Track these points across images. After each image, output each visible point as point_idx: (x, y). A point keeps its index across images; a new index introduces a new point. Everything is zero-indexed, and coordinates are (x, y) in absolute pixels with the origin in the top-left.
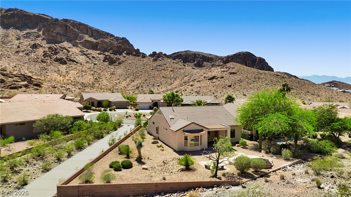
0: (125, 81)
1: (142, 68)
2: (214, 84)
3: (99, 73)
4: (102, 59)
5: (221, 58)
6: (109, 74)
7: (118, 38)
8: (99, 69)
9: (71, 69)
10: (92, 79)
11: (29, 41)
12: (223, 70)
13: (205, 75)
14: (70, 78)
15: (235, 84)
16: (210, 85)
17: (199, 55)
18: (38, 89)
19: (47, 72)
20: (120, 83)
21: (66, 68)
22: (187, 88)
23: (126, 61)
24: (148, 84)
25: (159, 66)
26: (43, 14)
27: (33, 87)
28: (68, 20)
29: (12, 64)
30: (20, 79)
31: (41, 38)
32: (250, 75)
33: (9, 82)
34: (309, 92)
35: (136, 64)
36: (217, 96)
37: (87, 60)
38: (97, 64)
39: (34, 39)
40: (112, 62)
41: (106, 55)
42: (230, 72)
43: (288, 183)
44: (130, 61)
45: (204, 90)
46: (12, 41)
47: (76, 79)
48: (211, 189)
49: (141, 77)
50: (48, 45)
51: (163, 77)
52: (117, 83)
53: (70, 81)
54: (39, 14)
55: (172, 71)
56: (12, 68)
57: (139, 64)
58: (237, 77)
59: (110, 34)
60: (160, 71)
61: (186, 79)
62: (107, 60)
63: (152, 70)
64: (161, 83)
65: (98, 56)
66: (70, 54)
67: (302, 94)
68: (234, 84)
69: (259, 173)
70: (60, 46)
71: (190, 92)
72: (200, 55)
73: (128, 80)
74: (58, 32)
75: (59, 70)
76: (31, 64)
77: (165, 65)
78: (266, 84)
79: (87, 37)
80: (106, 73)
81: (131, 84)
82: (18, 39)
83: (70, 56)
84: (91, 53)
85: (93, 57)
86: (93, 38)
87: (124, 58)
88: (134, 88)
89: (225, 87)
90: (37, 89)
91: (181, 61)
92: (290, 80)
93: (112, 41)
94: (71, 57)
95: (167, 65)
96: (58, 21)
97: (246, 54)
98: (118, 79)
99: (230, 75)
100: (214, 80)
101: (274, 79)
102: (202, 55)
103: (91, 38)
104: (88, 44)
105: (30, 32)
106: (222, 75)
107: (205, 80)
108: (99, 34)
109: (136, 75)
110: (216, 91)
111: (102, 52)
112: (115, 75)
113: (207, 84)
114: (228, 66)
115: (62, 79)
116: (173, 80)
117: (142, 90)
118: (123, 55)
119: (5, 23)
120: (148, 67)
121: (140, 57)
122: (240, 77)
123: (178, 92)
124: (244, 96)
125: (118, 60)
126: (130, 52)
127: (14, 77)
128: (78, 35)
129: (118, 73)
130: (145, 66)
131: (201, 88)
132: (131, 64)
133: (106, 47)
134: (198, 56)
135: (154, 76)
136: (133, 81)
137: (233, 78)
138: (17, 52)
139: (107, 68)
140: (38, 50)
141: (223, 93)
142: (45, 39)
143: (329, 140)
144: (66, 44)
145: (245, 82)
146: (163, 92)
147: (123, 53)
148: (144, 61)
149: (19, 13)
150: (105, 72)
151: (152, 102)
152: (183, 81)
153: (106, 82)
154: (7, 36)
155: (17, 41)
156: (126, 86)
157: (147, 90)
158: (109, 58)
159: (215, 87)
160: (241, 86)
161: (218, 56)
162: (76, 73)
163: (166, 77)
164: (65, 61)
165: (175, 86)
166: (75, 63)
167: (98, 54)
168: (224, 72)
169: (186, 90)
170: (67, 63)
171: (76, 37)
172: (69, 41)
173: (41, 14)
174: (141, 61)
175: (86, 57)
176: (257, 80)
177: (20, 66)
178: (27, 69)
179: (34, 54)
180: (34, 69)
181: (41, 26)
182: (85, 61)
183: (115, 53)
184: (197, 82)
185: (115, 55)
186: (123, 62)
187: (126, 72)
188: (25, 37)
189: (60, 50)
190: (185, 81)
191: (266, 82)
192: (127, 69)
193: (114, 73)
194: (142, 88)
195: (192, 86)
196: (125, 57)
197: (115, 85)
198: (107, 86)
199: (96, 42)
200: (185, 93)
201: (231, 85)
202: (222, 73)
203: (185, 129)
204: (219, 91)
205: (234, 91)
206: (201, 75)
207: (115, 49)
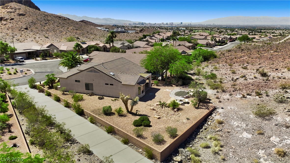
2: (7, 26)
12: (7, 10)
15: (30, 27)
36: (19, 39)
42: (18, 14)
58: (28, 19)
78: (57, 26)
89: (22, 30)
99: (20, 17)
110: (14, 34)
114: (12, 7)
122: (31, 19)
137: (24, 20)
141: (23, 36)
145: (38, 25)
159: (10, 30)
160: (37, 28)
176: (47, 22)
201: (27, 27)
202: (9, 15)
203: (138, 82)
204: (18, 34)
205: (33, 33)
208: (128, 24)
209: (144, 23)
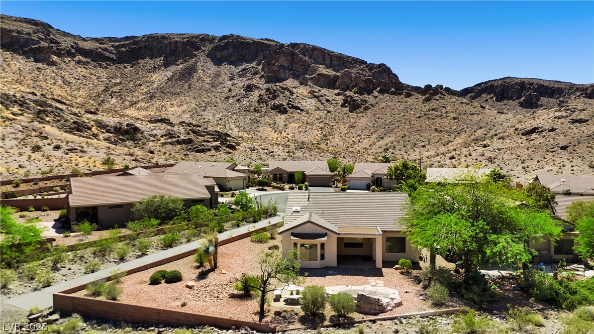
0: (369, 139)
1: (403, 114)
2: (532, 143)
3: (332, 126)
4: (340, 103)
5: (581, 89)
6: (347, 128)
7: (371, 66)
8: (333, 120)
9: (291, 120)
10: (320, 135)
11: (244, 80)
12: (558, 114)
13: (519, 126)
14: (288, 134)
16: (521, 145)
17: (531, 84)
18: (230, 153)
19: (258, 126)
20: (359, 142)
21: (285, 120)
22: (475, 150)
23: (377, 103)
24: (406, 143)
25: (433, 110)
26: (266, 39)
27: (224, 150)
28: (297, 44)
29: (217, 116)
30: (212, 138)
31: (258, 76)
33: (198, 142)
35: (394, 109)
36: (528, 167)
37: (318, 106)
38: (331, 111)
39: (250, 78)
40: (353, 106)
41: (347, 97)
42: (572, 119)
44: (384, 104)
45: (505, 156)
46: (223, 82)
47: (296, 136)
49: (396, 130)
50: (266, 86)
51: (436, 129)
52: (356, 141)
53: (287, 139)
54: (262, 39)
55: (454, 119)
56: (216, 122)
57: (398, 108)
58: (586, 129)
59: (360, 59)
60: (433, 119)
61: (480, 133)
62: (347, 105)
63: (419, 117)
64: (429, 140)
65: (335, 99)
66: (293, 97)
68: (577, 143)
70: (281, 85)
71: (477, 159)
72: (533, 83)
73: (375, 135)
74: (281, 64)
75: (275, 123)
76: (241, 115)
77: (444, 107)
79: (322, 70)
80: (342, 126)
81: (377, 143)
82: (231, 79)
83: (293, 100)
84: (325, 93)
85: (328, 101)
86: (333, 70)
87: (374, 100)
88: (381, 150)
89: (553, 150)
90: (228, 152)
91: (492, 98)
93: (361, 72)
94: (293, 102)
95: (448, 109)
96: (283, 47)
98: (358, 135)
99: (572, 126)
100: (534, 136)
102: (537, 84)
103: (328, 70)
104: (322, 80)
105: (247, 68)
106: (553, 125)
107: (516, 135)
108: (342, 61)
109: (389, 127)
110: (530, 158)
111: (341, 92)
112: (355, 129)
113: (517, 143)
114: (570, 107)
115: (276, 136)
116: (453, 136)
117: (393, 153)
118: (373, 94)
119: (218, 57)
120: (413, 113)
121: (402, 96)
123: (454, 158)
124: (591, 170)
125: (364, 103)
126: (386, 88)
127: (206, 135)
128: (309, 67)
129: (360, 125)
130: (407, 112)
131: (502, 151)
132: (384, 109)
133: (348, 82)
134: (528, 86)
135: (419, 129)
136: (382, 138)
137: (576, 131)
138: (227, 98)
139: (346, 119)
140: (252, 93)
141: (543, 163)
142: (264, 77)
144: (290, 83)
146: (428, 157)
147: (374, 91)
148: (408, 103)
149: (234, 40)
150: (341, 123)
151: (372, 176)
152: (472, 137)
153: (337, 140)
154: (219, 75)
155: (229, 82)
156: (367, 147)
157: (401, 155)
158: (351, 101)
159: (531, 150)
160: (590, 147)
161: (574, 85)
162: (297, 127)
163: (441, 131)
164: (285, 109)
165: (455, 147)
166: (299, 111)
167: (336, 94)
168: (559, 118)
169: (471, 156)
170: (287, 111)
171: (306, 69)
172: (296, 77)
173: (264, 40)
174: (402, 102)
175: (317, 100)
177: (226, 119)
178: (235, 122)
179: (247, 100)
180: (243, 122)
181: (261, 57)
182: (314, 108)
183: (361, 92)
184: (499, 139)
185: (361, 95)
186: (372, 105)
187: (373, 122)
188: (240, 76)
189: (280, 92)
190: (477, 138)
192: (376, 118)
193: (354, 125)
195: (486, 147)
196: (377, 97)
197: (351, 145)
199: (335, 76)
200: (467, 160)
201: (568, 145)
202: (554, 122)
203: (296, 231)
204: (536, 158)
205: (571, 158)
206: (512, 125)
207: (361, 85)
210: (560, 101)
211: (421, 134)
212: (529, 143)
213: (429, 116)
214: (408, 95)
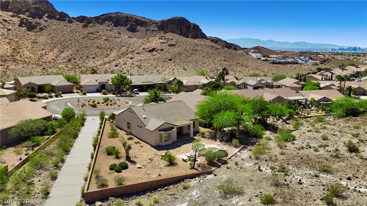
0: (52, 52)
1: (71, 35)
2: (155, 57)
3: (17, 41)
4: (18, 23)
5: (155, 23)
6: (30, 43)
8: (16, 37)
10: (10, 49)
13: (144, 46)
15: (175, 58)
16: (150, 58)
20: (46, 54)
22: (127, 61)
23: (48, 26)
24: (81, 56)
25: (91, 33)
32: (188, 47)
34: (239, 64)
35: (63, 31)
36: (159, 71)
38: (11, 29)
40: (31, 27)
41: (22, 19)
42: (169, 44)
43: (241, 168)
44: (54, 27)
45: (145, 64)
48: (194, 179)
49: (70, 46)
51: (97, 47)
52: (43, 54)
55: (106, 40)
57: (66, 30)
58: (176, 50)
60: (93, 40)
61: (123, 49)
62: (24, 25)
63: (83, 38)
64: (96, 54)
65: (11, 20)
67: (233, 66)
69: (221, 161)
71: (131, 67)
72: (132, 17)
73: (56, 50)
77: (98, 32)
78: (203, 57)
80: (26, 41)
81: (60, 55)
85: (5, 21)
87: (46, 23)
88: (65, 61)
89: (166, 61)
91: (112, 24)
92: (224, 51)
95: (100, 33)
97: (180, 19)
98: (43, 49)
99: (170, 48)
100: (154, 53)
101: (210, 51)
102: (134, 18)
106: (161, 47)
107: (145, 52)
109: (64, 44)
110: (157, 65)
111: (15, 14)
112: (38, 44)
113: (148, 57)
114: (166, 38)
116: (109, 51)
117: (75, 63)
118: (44, 19)
120: (78, 35)
121: (66, 22)
122: (179, 49)
123: (117, 66)
124: (185, 71)
125: (38, 25)
126: (53, 15)
129: (41, 41)
130: (74, 34)
131: (142, 61)
132: (56, 30)
133: (20, 7)
134: (130, 19)
135: (86, 46)
136: (62, 52)
137: (172, 51)
139: (26, 35)
141: (164, 68)
143: (260, 124)
145: (184, 55)
146: (100, 65)
147: (44, 17)
148: (72, 27)
150: (24, 40)
151: (99, 84)
152: (120, 52)
153: (28, 53)
156: (54, 58)
158: (26, 22)
159: (156, 61)
160: (180, 59)
161: (152, 20)
163: (101, 48)
165: (113, 58)
167: (11, 16)
168: (163, 43)
169: (126, 64)
174: (67, 26)
176: (194, 52)
183: (33, 16)
184: (137, 54)
185: (34, 18)
186: (45, 27)
187: (51, 40)
190: (123, 53)
191: (203, 54)
192: (52, 37)
193: (36, 41)
194: (75, 61)
195: (131, 58)
196: (47, 21)
197: (41, 57)
198: (31, 58)
200: (126, 67)
201: (171, 58)
202: (161, 45)
203: (160, 128)
204: (160, 65)
205: (175, 65)
206: (140, 45)
207: (32, 11)
208: (330, 50)
209: (357, 48)
210: (146, 29)
211: (89, 49)
212: (154, 57)
213: (90, 38)
214: (70, 22)
